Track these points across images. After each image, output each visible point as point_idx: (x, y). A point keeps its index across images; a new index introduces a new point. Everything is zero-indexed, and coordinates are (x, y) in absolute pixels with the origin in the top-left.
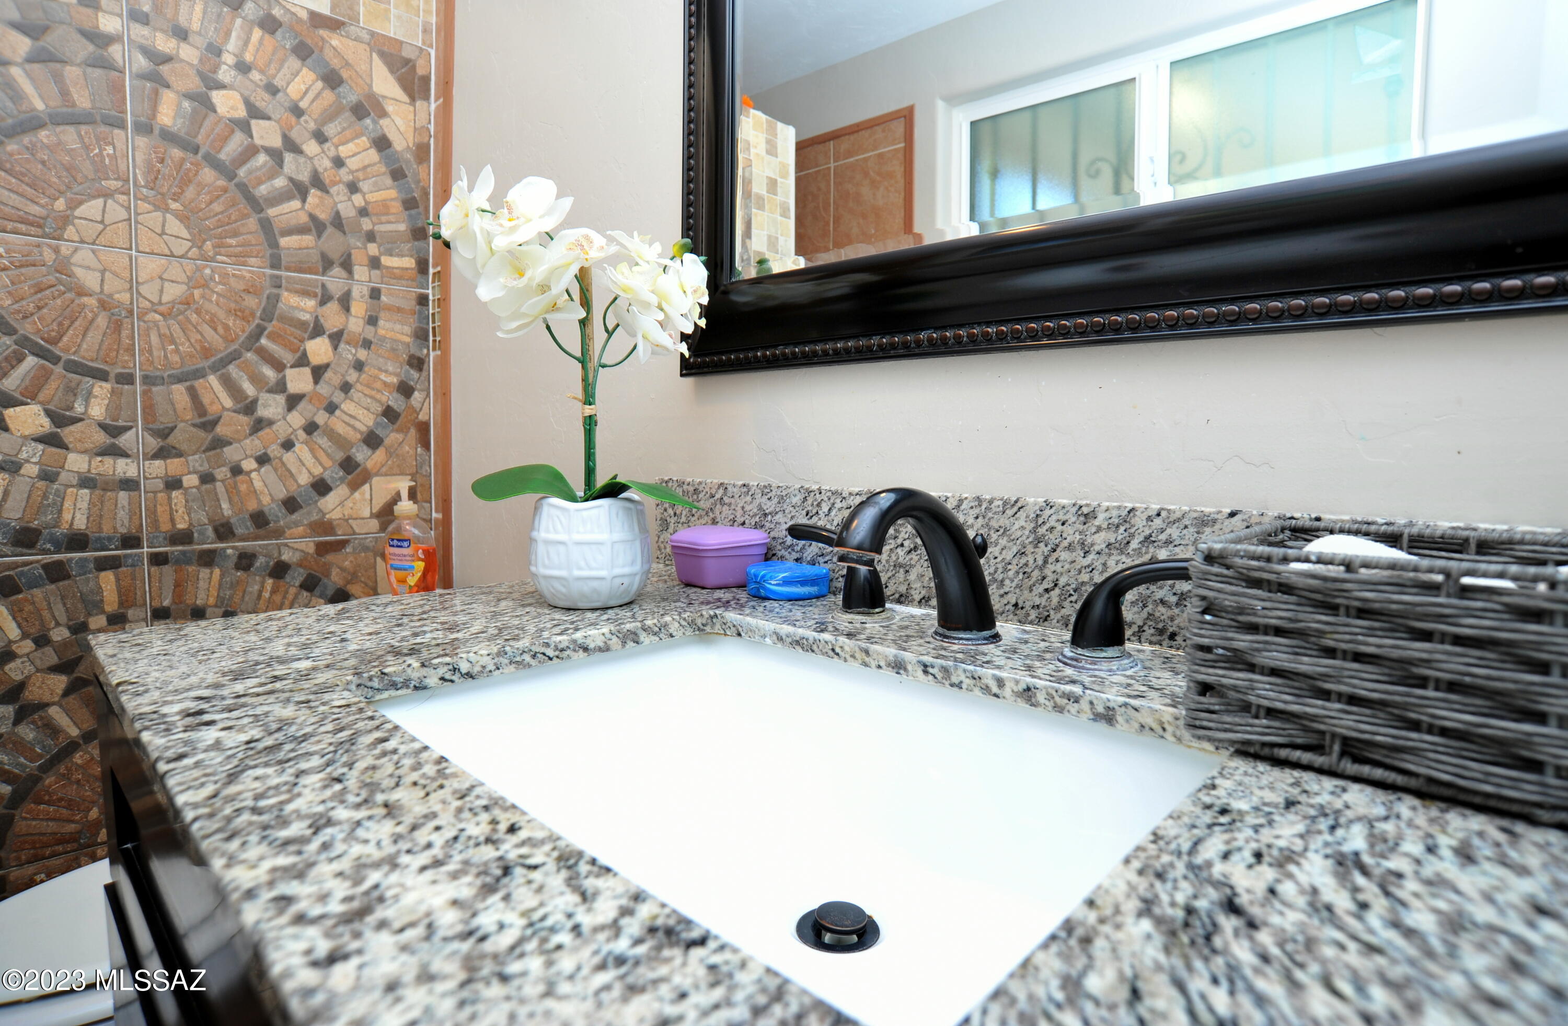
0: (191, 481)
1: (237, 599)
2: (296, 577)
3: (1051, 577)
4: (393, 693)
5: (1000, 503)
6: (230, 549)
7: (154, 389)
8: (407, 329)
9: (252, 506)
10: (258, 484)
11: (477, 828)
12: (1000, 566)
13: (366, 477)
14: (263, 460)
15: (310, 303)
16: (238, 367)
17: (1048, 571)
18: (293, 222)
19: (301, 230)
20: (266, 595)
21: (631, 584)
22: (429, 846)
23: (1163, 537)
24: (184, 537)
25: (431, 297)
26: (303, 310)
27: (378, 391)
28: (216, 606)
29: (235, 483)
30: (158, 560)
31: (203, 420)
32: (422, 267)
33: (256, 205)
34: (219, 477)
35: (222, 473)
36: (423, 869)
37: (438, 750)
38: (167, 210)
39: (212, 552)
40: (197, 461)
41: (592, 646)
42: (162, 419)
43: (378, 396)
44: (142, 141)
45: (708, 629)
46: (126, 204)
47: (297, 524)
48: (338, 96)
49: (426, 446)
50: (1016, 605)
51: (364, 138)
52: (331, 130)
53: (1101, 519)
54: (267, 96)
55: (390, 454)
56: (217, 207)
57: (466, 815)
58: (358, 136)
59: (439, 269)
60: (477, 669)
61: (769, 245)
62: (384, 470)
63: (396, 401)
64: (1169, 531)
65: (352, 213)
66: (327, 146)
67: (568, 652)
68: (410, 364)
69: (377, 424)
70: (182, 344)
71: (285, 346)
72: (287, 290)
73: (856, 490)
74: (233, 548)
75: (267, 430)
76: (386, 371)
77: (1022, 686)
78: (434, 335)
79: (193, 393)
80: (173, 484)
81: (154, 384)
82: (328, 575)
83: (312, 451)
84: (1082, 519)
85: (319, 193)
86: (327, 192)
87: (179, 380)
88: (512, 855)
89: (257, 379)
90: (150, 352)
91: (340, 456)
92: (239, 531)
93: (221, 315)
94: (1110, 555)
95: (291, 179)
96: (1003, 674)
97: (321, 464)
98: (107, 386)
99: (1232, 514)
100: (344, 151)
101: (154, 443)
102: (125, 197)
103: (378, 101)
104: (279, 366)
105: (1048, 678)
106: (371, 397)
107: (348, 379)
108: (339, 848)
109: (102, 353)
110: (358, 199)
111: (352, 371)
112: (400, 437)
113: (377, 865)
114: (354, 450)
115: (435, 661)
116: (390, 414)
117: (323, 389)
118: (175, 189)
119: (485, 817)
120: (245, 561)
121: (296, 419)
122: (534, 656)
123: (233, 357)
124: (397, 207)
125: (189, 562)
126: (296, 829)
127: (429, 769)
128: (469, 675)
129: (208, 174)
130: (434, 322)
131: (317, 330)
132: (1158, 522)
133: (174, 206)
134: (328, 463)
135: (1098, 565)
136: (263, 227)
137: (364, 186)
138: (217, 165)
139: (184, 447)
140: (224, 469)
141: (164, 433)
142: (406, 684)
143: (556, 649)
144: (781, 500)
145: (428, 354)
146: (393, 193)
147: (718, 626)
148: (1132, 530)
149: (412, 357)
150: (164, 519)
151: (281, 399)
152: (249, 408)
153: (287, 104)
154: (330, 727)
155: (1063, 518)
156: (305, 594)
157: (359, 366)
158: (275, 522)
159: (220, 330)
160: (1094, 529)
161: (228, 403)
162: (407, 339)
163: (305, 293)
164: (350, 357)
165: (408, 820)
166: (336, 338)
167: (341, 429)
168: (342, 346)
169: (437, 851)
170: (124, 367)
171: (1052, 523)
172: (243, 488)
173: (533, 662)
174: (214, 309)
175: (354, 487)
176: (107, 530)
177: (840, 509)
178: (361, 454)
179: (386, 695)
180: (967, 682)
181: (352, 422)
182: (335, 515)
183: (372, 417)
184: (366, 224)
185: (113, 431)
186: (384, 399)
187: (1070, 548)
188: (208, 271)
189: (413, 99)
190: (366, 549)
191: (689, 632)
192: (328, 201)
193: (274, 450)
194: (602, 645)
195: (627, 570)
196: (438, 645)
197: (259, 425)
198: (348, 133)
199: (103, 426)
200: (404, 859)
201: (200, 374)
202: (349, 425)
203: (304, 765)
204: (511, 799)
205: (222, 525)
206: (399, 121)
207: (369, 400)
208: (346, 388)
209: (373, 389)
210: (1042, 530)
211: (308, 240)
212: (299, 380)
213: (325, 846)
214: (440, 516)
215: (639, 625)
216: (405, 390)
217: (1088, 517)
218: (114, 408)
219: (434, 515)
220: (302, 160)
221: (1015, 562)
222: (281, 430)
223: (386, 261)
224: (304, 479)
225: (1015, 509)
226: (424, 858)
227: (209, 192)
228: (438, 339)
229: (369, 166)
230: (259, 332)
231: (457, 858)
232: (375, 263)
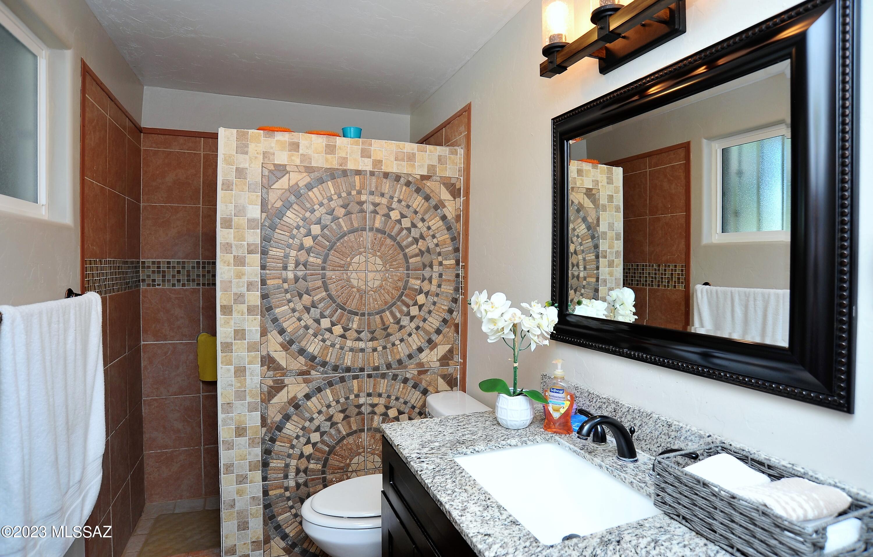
0: (380, 349)
1: (391, 391)
2: (411, 383)
3: (659, 443)
4: (459, 455)
5: (645, 414)
6: (391, 373)
7: (371, 317)
8: (452, 288)
9: (398, 357)
10: (400, 349)
11: (483, 498)
12: (645, 435)
13: (436, 346)
14: (402, 340)
15: (419, 282)
16: (395, 307)
17: (659, 440)
18: (414, 253)
19: (416, 255)
20: (401, 390)
21: (527, 423)
22: (474, 500)
23: (690, 438)
24: (376, 368)
25: (460, 274)
26: (416, 285)
27: (441, 312)
28: (385, 393)
29: (393, 349)
30: (369, 376)
31: (384, 327)
32: (457, 263)
33: (402, 249)
34: (388, 347)
35: (389, 346)
36: (473, 504)
37: (474, 477)
38: (376, 256)
39: (385, 374)
40: (382, 342)
41: (512, 445)
42: (372, 328)
43: (441, 315)
44: (370, 234)
45: (550, 440)
46: (365, 256)
47: (412, 364)
48: (429, 203)
49: (458, 333)
50: (649, 449)
51: (438, 217)
52: (426, 217)
53: (673, 428)
54: (407, 209)
55: (444, 336)
56: (391, 252)
57: (480, 494)
58: (435, 217)
59: (464, 264)
60: (480, 450)
61: (609, 228)
62: (442, 343)
63: (447, 316)
64: (691, 437)
65: (433, 246)
66: (425, 222)
67: (505, 446)
68: (452, 301)
69: (440, 325)
70: (379, 301)
71: (410, 298)
72: (411, 278)
73: (604, 397)
74: (391, 372)
75: (403, 330)
76: (444, 305)
77: (630, 481)
78: (462, 290)
79: (381, 318)
80: (375, 350)
81: (371, 316)
82: (421, 383)
83: (418, 336)
84: (668, 426)
85: (422, 241)
86: (425, 240)
87: (377, 313)
88: (489, 504)
89: (401, 312)
90: (370, 305)
91: (427, 338)
92: (393, 366)
93: (391, 290)
94: (676, 440)
95: (413, 237)
96: (626, 476)
97: (420, 341)
98: (358, 317)
99: (709, 437)
100: (431, 224)
101: (370, 336)
102: (365, 254)
103: (443, 202)
104: (408, 306)
105: (639, 480)
106: (438, 315)
107: (431, 309)
108: (458, 497)
109: (357, 308)
110: (435, 241)
111: (432, 305)
112: (448, 330)
113: (465, 502)
114: (432, 336)
115: (470, 447)
116: (445, 321)
117: (422, 313)
118: (379, 248)
119: (484, 495)
120: (395, 377)
121: (413, 325)
122: (495, 447)
123: (394, 304)
124: (449, 241)
125: (378, 377)
126: (449, 492)
127: (472, 482)
128: (478, 451)
129: (389, 241)
130: (461, 285)
131: (421, 292)
132: (688, 433)
133: (378, 254)
134: (423, 341)
135: (672, 442)
136: (404, 256)
137: (437, 235)
138: (390, 236)
139: (378, 337)
140: (390, 344)
141: (372, 332)
142: (462, 453)
143: (502, 445)
144: (581, 393)
145: (459, 297)
146: (447, 236)
147: (553, 440)
148: (682, 434)
149: (453, 298)
150: (371, 362)
151: (408, 318)
152: (398, 322)
153: (413, 211)
154: (449, 467)
155: (663, 424)
156: (413, 390)
157: (434, 303)
158: (405, 363)
159: (390, 294)
160: (671, 431)
161: (392, 321)
162: (452, 292)
163: (417, 278)
164: (431, 300)
165: (470, 494)
166: (427, 294)
167: (428, 328)
168: (429, 296)
169: (475, 501)
170: (363, 311)
171: (660, 425)
172: (395, 351)
173: (495, 449)
174: (388, 288)
175: (432, 349)
176: (356, 366)
177: (599, 402)
178: (434, 337)
179: (457, 455)
180: (617, 476)
181: (432, 325)
182: (424, 360)
183: (439, 322)
184: (438, 249)
185: (359, 332)
186: (443, 315)
187: (664, 434)
188: (387, 275)
189: (455, 198)
190: (435, 373)
191: (544, 441)
192: (425, 243)
193: (406, 337)
194: (515, 444)
195: (525, 419)
196: (470, 441)
197: (401, 328)
198: (432, 217)
199: (356, 331)
200: (470, 501)
201: (383, 311)
202: (431, 326)
203: (447, 477)
204: (489, 492)
205: (388, 364)
206: (450, 208)
207: (438, 317)
208: (430, 312)
209: (439, 312)
210: (657, 426)
211: (418, 258)
212: (414, 311)
213: (456, 496)
214: (462, 361)
215: (527, 438)
216: (450, 311)
217: (670, 426)
218: (359, 325)
219: (460, 360)
220: (417, 230)
221: (649, 434)
222: (408, 329)
223: (444, 262)
224: (415, 347)
225: (650, 417)
226: (473, 502)
227: (388, 247)
228: (463, 291)
229: (439, 227)
230: (402, 294)
231: (479, 503)
232: (441, 264)
